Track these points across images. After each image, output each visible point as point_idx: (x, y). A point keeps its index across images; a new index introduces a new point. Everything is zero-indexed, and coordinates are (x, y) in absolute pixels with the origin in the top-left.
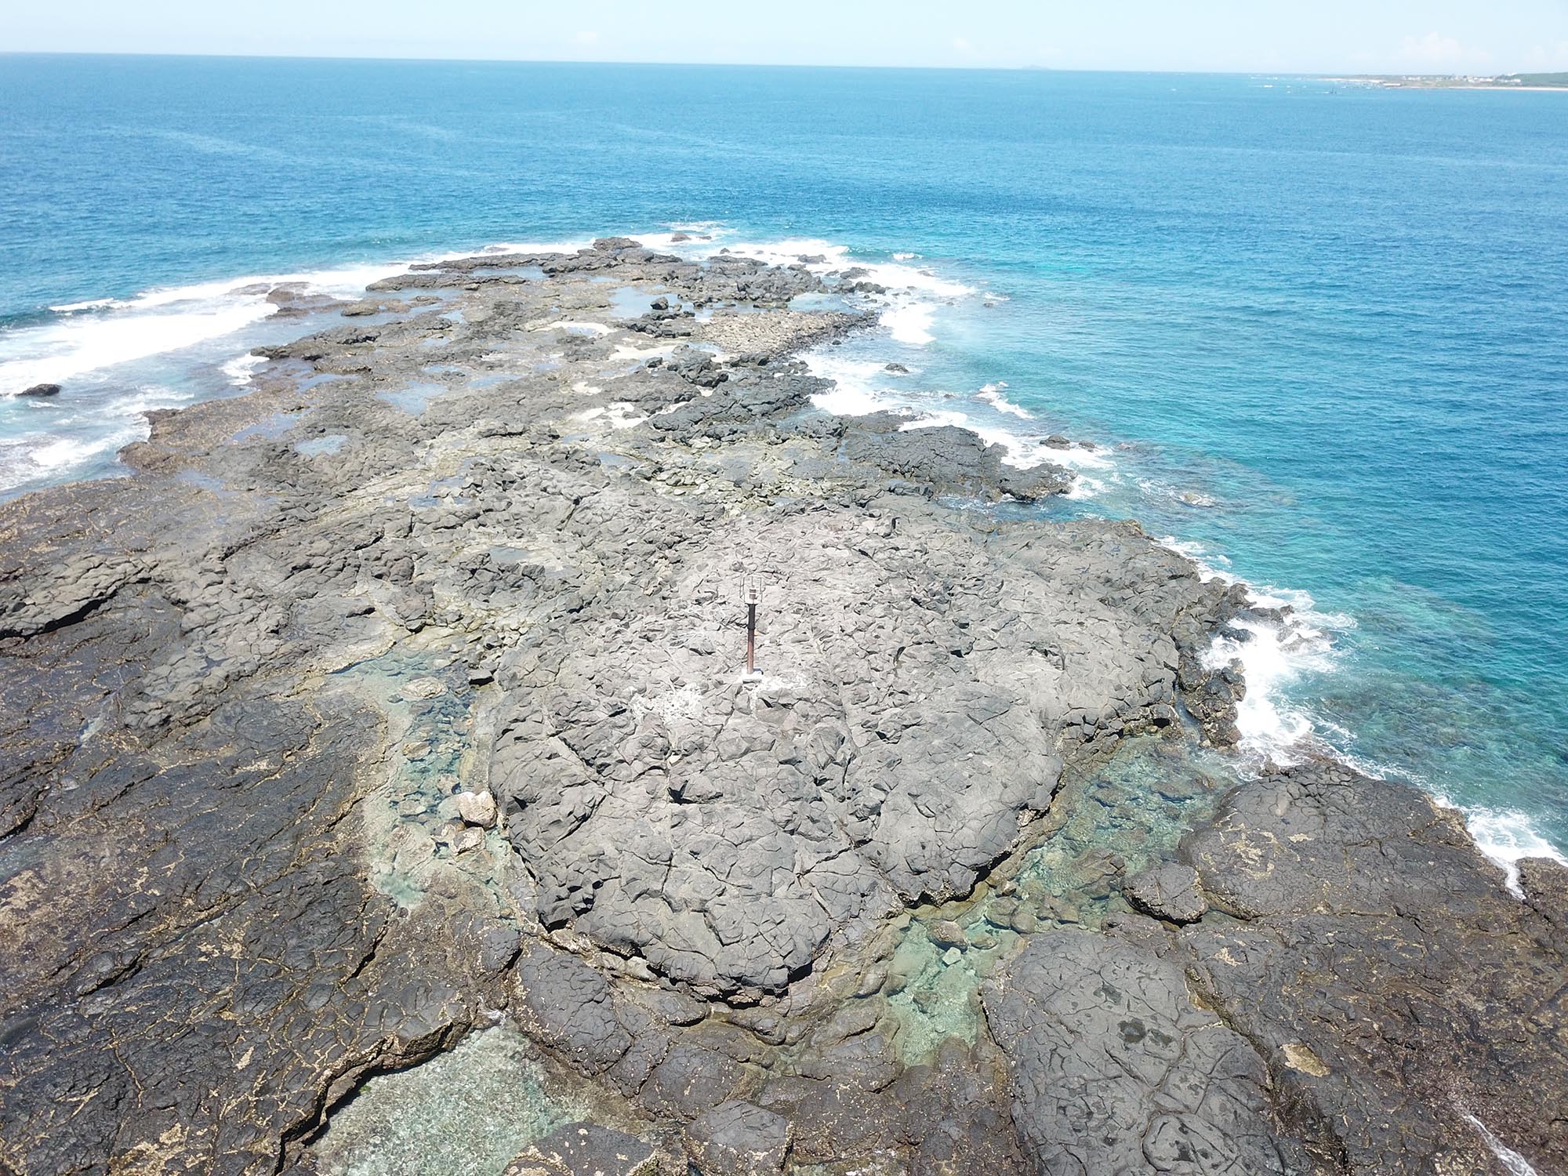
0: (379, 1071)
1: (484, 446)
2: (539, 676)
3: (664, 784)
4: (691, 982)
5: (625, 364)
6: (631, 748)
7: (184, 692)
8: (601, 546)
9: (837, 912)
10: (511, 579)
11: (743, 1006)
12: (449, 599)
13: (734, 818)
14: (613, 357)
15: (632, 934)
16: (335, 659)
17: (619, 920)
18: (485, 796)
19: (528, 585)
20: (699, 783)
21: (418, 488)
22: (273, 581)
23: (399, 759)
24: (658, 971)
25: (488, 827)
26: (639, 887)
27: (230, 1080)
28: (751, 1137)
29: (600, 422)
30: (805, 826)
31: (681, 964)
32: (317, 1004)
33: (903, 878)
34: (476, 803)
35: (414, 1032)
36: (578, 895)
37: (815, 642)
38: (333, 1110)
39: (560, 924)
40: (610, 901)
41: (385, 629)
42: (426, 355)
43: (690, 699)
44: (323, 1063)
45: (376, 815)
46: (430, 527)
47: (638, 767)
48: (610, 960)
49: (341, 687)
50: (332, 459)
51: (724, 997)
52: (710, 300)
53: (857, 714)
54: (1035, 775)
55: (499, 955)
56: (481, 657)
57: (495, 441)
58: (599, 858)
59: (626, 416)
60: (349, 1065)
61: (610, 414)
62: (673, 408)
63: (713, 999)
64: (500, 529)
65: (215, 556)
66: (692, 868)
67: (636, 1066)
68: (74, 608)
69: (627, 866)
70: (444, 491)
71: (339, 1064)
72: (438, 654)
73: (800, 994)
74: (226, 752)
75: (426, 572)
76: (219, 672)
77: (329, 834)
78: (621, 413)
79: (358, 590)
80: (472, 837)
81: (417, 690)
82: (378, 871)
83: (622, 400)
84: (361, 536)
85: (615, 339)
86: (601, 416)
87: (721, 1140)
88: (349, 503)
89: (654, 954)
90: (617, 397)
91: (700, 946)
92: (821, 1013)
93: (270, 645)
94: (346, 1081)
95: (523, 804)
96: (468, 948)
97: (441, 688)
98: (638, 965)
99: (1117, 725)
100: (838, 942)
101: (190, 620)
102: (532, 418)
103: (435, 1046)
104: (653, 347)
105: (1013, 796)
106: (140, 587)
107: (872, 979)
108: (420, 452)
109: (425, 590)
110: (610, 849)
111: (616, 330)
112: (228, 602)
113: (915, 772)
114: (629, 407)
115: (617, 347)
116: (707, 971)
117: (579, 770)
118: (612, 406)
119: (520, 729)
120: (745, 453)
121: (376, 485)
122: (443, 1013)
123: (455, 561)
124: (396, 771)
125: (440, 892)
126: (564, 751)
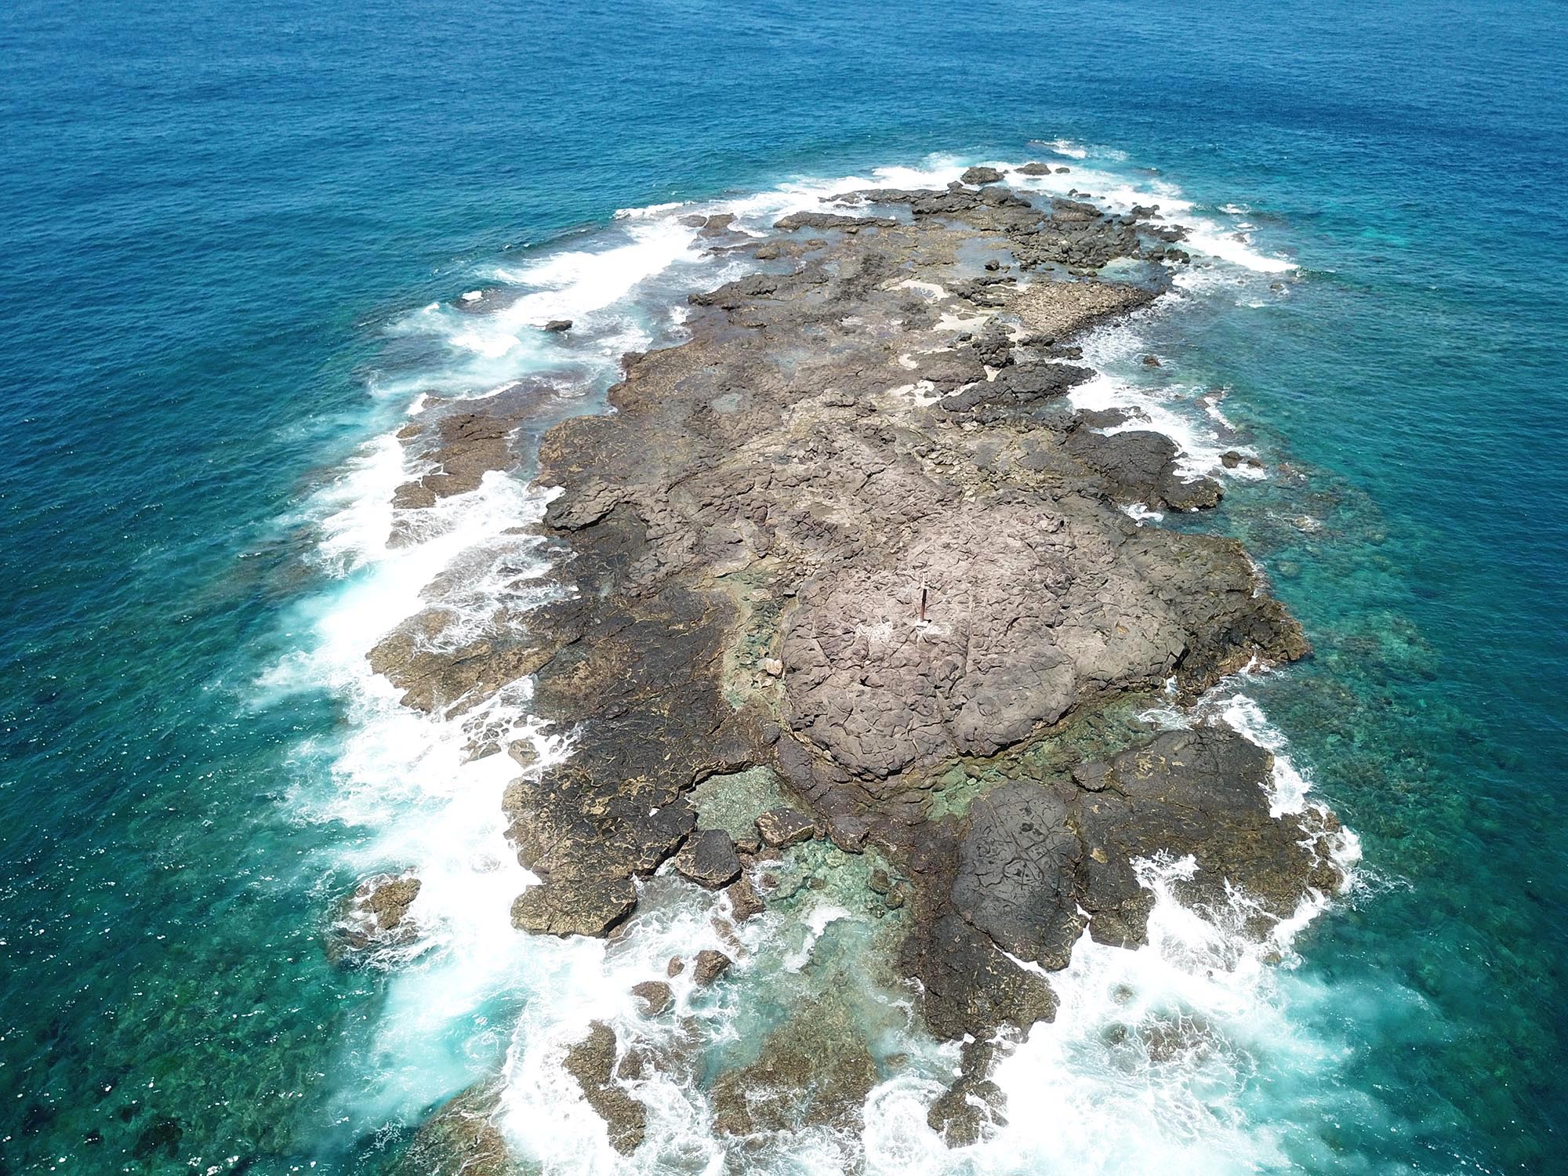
0: (716, 773)
1: (825, 415)
2: (817, 600)
3: (860, 674)
4: (847, 766)
5: (945, 335)
6: (848, 653)
7: (647, 580)
8: (876, 512)
9: (922, 750)
10: (818, 531)
11: (867, 781)
12: (783, 540)
13: (887, 698)
14: (938, 327)
15: (827, 740)
16: (719, 569)
17: (822, 733)
18: (778, 663)
19: (827, 535)
20: (874, 678)
21: (779, 449)
22: (692, 511)
23: (743, 634)
24: (835, 758)
25: (778, 677)
26: (834, 721)
27: (663, 764)
28: (851, 828)
29: (907, 398)
30: (920, 708)
31: (845, 757)
32: (696, 741)
33: (961, 742)
34: (774, 665)
35: (731, 761)
36: (808, 719)
37: (972, 605)
38: (698, 783)
39: (799, 730)
40: (821, 725)
41: (746, 554)
42: (804, 316)
43: (887, 629)
44: (696, 765)
45: (729, 662)
46: (780, 484)
47: (849, 663)
48: (816, 749)
49: (720, 588)
50: (731, 418)
51: (859, 775)
52: (1035, 262)
53: (973, 653)
54: (1053, 704)
55: (770, 737)
56: (793, 581)
57: (834, 410)
58: (820, 704)
59: (926, 395)
60: (705, 768)
61: (916, 392)
62: (963, 389)
63: (855, 775)
64: (820, 490)
65: (663, 490)
66: (859, 717)
67: (815, 793)
68: (594, 518)
69: (832, 710)
70: (794, 453)
71: (702, 766)
72: (771, 574)
73: (892, 781)
74: (665, 616)
75: (773, 519)
76: (663, 570)
77: (707, 668)
78: (923, 391)
79: (735, 525)
80: (769, 681)
81: (759, 595)
82: (726, 688)
83: (928, 379)
84: (741, 486)
85: (944, 306)
86: (910, 394)
87: (839, 827)
88: (738, 456)
89: (835, 750)
90: (925, 376)
91: (854, 751)
92: (899, 791)
93: (688, 557)
94: (704, 774)
95: (794, 670)
96: (758, 732)
97: (769, 596)
98: (828, 754)
99: (1124, 684)
100: (918, 763)
101: (651, 533)
102: (863, 391)
103: (739, 768)
104: (971, 317)
105: (1033, 713)
106: (625, 506)
107: (928, 782)
108: (785, 416)
109: (770, 531)
110: (826, 701)
111: (947, 295)
112: (670, 525)
113: (988, 692)
114: (931, 386)
115: (944, 316)
116: (854, 763)
117: (822, 658)
118: (920, 384)
119: (801, 631)
120: (996, 440)
121: (755, 443)
122: (744, 756)
123: (790, 511)
124: (740, 640)
125: (751, 704)
126: (817, 648)
